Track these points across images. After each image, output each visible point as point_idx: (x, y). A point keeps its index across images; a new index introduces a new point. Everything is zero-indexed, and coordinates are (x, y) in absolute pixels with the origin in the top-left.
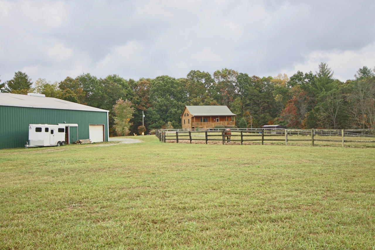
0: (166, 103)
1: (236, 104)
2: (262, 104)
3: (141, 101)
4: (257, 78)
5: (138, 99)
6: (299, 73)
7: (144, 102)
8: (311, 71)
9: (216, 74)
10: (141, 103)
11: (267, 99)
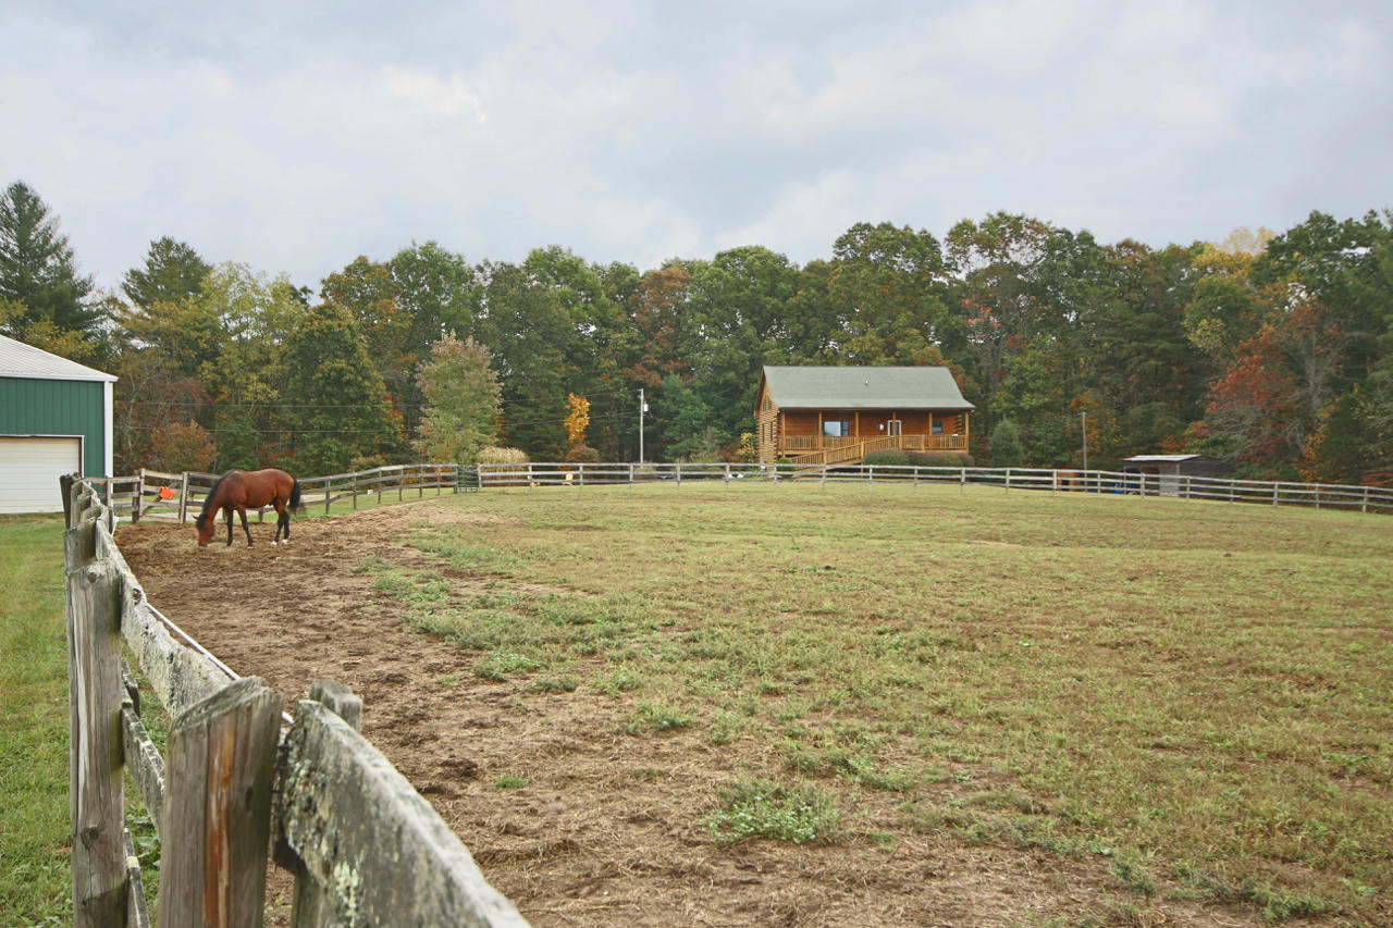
0: (736, 356)
1: (1032, 364)
2: (1135, 360)
3: (644, 350)
4: (1136, 247)
5: (631, 341)
6: (1316, 218)
7: (657, 352)
8: (1372, 212)
9: (962, 234)
10: (647, 356)
11: (1159, 341)
